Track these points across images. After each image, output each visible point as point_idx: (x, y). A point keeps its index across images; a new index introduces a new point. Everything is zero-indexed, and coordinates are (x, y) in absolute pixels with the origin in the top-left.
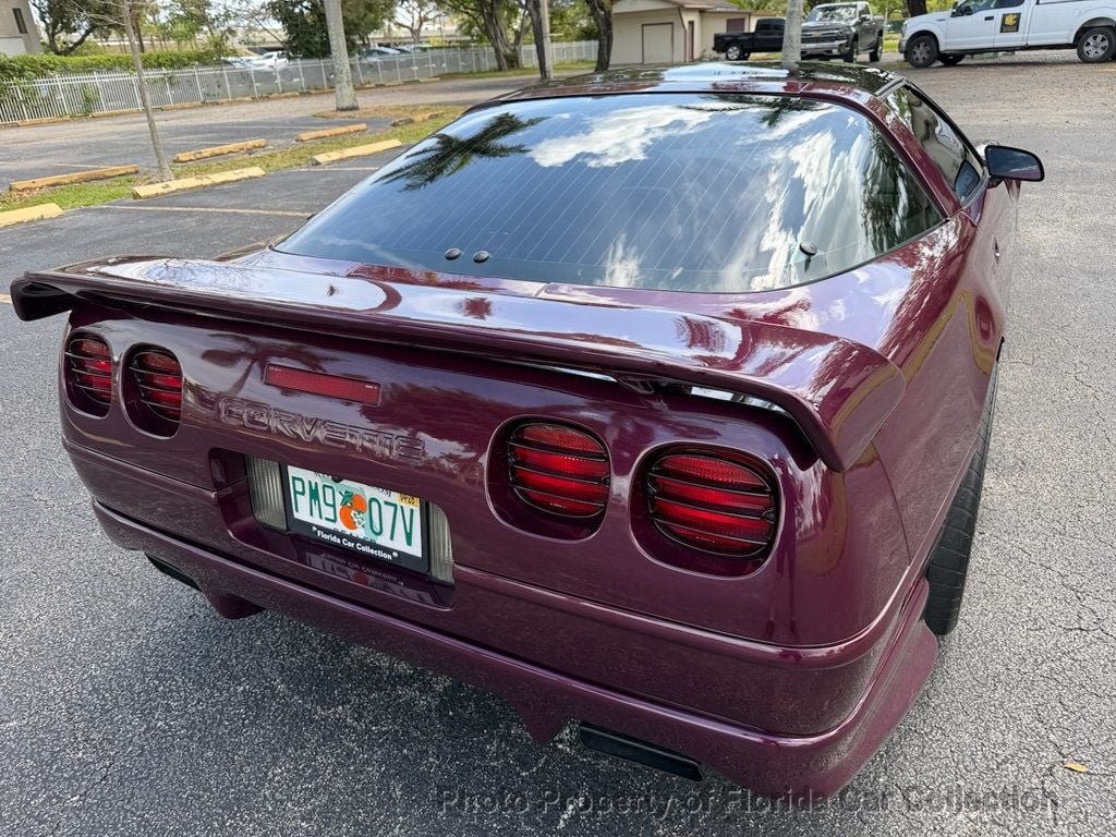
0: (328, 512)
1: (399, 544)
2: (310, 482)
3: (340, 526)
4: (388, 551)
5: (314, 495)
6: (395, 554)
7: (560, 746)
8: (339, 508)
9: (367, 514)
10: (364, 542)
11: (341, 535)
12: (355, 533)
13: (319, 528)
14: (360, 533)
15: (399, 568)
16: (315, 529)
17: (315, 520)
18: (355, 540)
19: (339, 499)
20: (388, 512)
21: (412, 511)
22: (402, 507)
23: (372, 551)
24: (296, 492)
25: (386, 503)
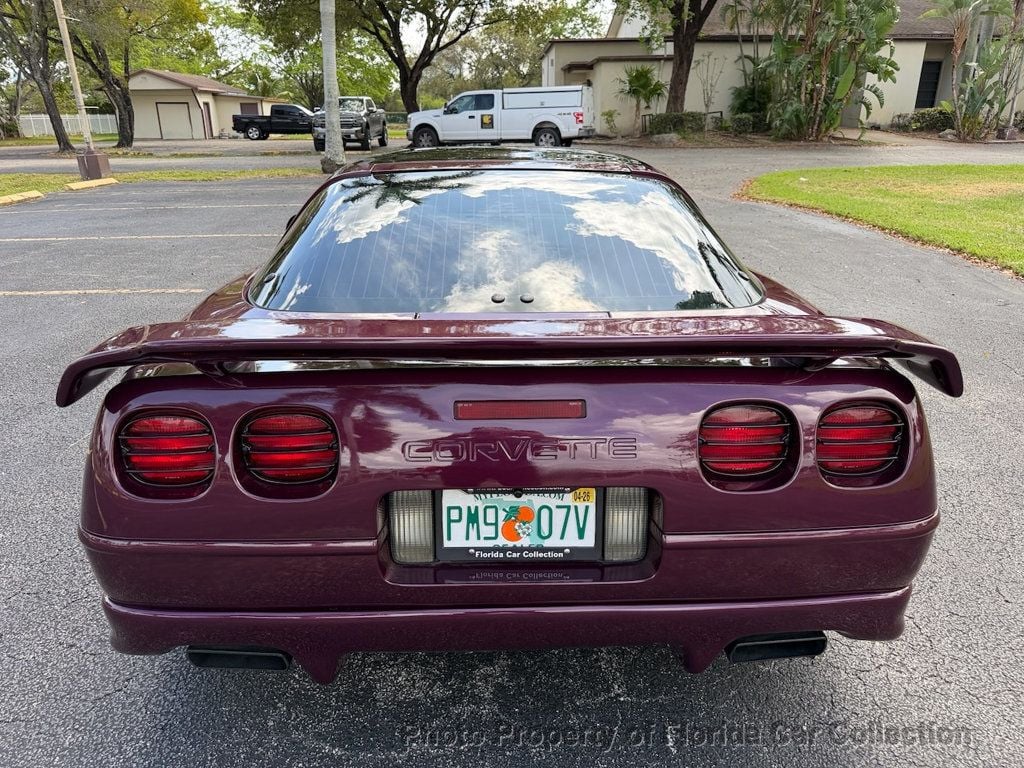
0: (489, 531)
1: (572, 540)
2: (469, 508)
3: (501, 541)
4: (561, 550)
5: (473, 518)
6: (567, 551)
7: (622, 699)
8: (501, 524)
9: (534, 522)
10: (530, 549)
11: (504, 549)
12: (518, 544)
13: (476, 549)
14: (525, 542)
15: (573, 563)
16: (473, 551)
17: (473, 542)
18: (521, 549)
19: (502, 515)
20: (559, 516)
21: (587, 507)
22: (576, 507)
23: (541, 555)
24: (450, 521)
25: (558, 507)
